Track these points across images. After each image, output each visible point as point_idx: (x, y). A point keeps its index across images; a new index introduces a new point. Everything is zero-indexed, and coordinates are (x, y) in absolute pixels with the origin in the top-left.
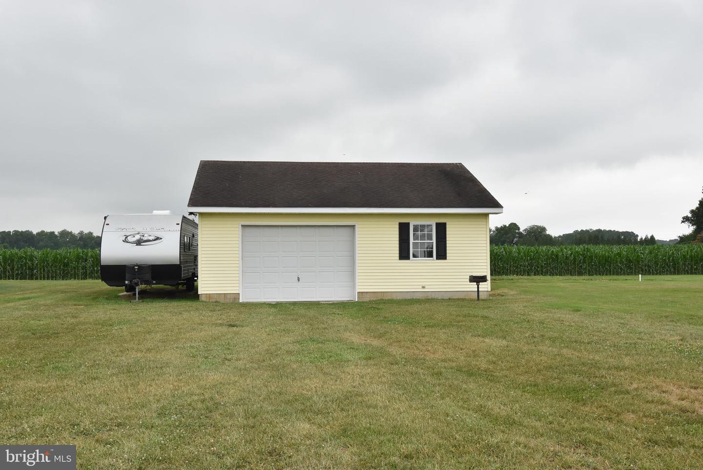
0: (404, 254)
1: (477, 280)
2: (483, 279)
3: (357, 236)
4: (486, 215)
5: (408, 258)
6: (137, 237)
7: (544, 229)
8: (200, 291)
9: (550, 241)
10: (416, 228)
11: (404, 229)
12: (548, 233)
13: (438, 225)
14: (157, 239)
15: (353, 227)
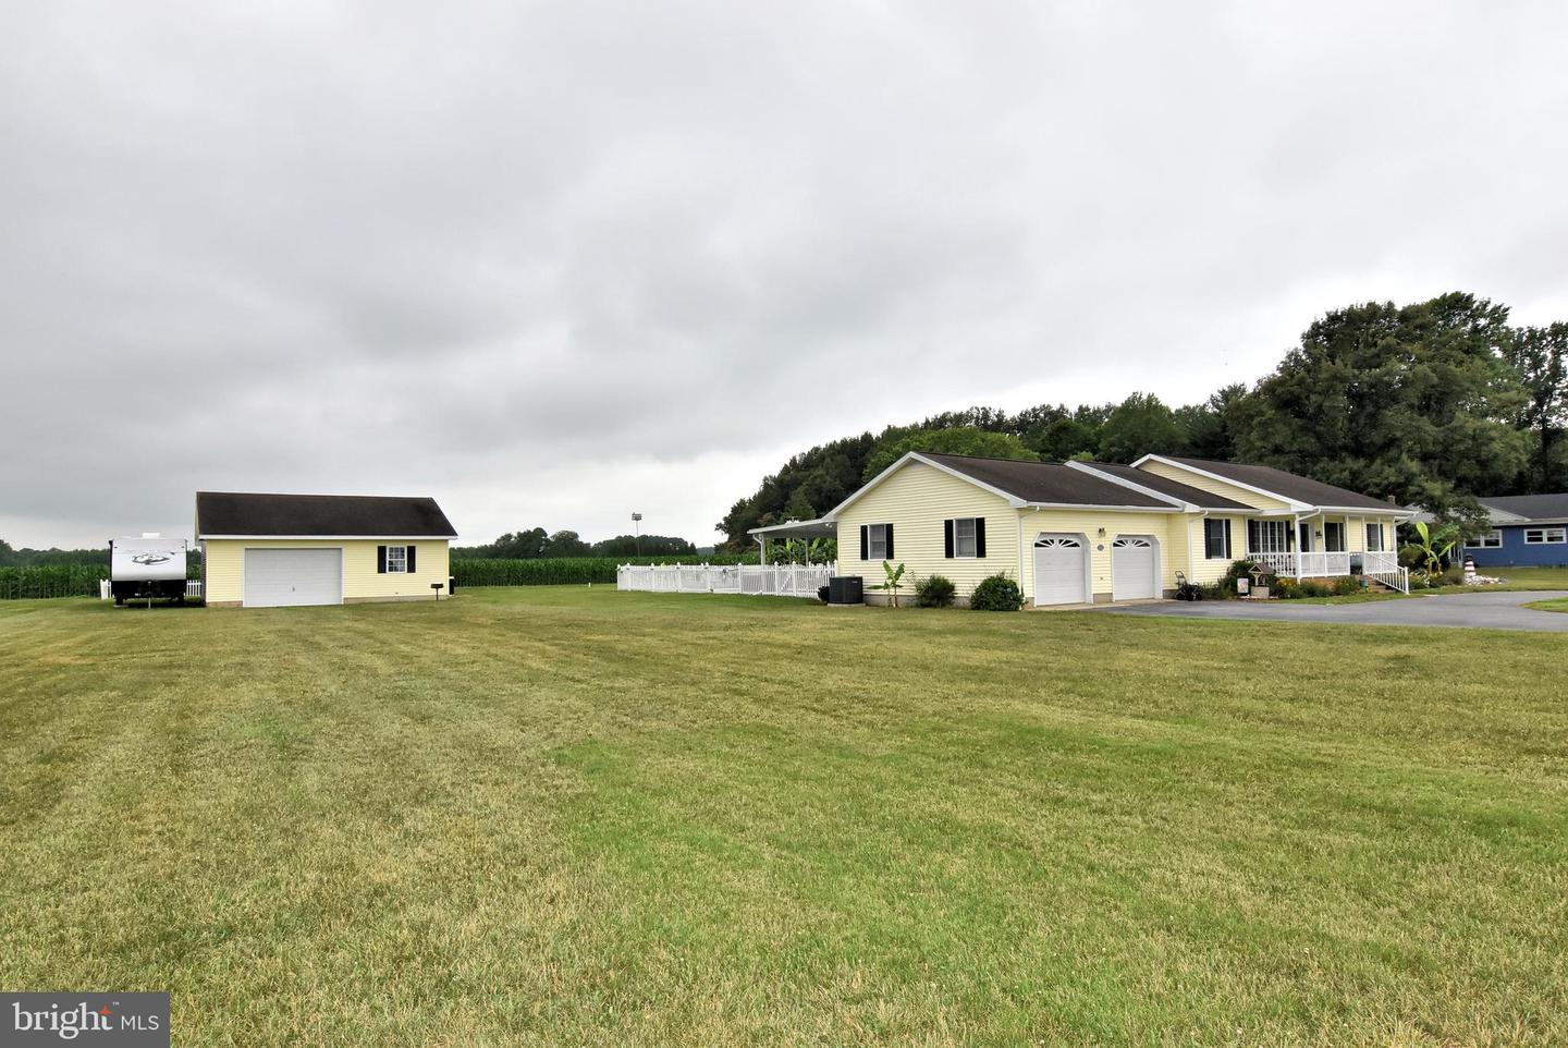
0: (381, 569)
1: (437, 586)
2: (441, 586)
3: (344, 559)
4: (447, 540)
5: (385, 572)
6: (146, 558)
7: (576, 536)
8: (207, 601)
9: (584, 550)
10: (391, 549)
11: (382, 551)
12: (580, 540)
13: (408, 548)
14: (165, 559)
15: (340, 549)
